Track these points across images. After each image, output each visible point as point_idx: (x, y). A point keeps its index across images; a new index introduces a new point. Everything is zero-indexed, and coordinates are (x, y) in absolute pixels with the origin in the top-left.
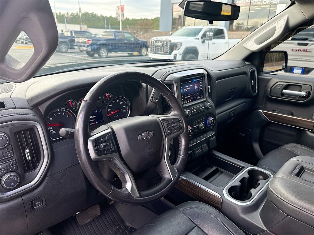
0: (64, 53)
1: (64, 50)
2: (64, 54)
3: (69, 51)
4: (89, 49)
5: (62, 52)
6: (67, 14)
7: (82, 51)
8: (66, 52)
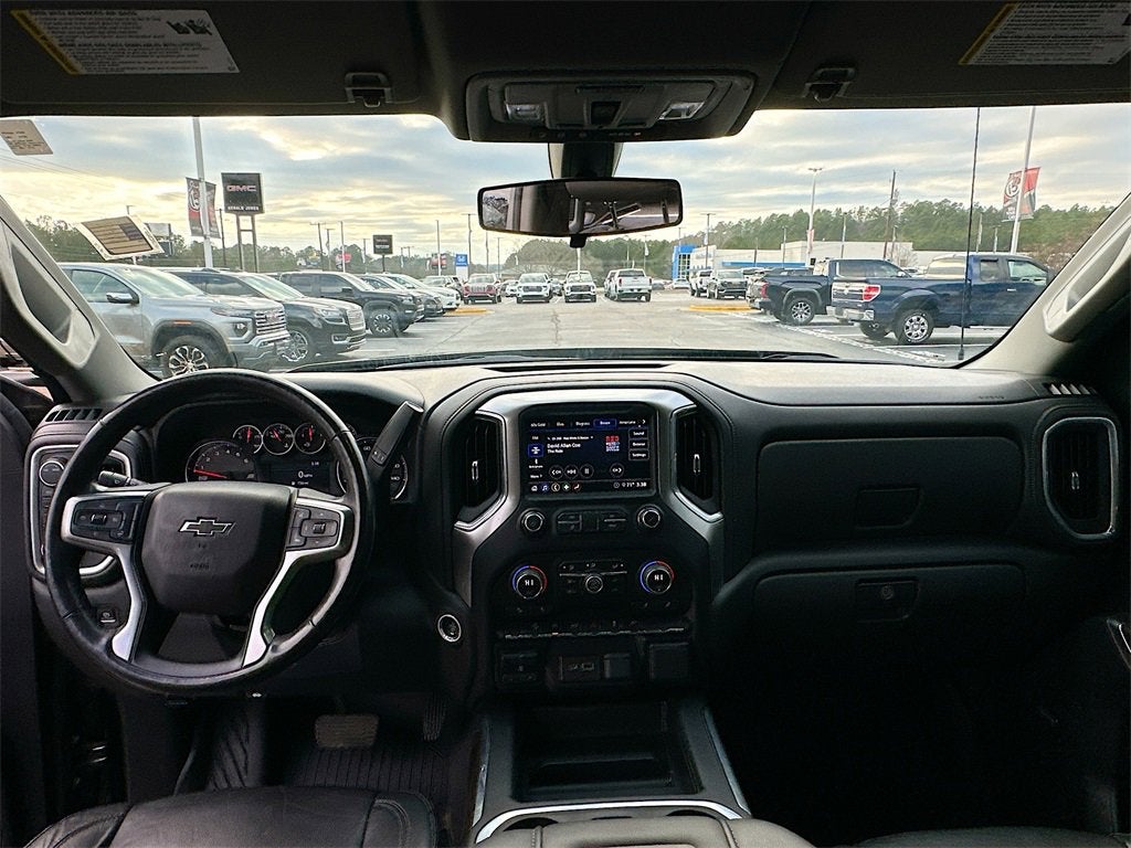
0: (801, 325)
1: (802, 318)
2: (798, 328)
3: (817, 319)
4: (868, 316)
5: (796, 324)
6: (861, 212)
7: (844, 322)
8: (807, 323)
